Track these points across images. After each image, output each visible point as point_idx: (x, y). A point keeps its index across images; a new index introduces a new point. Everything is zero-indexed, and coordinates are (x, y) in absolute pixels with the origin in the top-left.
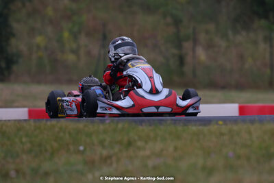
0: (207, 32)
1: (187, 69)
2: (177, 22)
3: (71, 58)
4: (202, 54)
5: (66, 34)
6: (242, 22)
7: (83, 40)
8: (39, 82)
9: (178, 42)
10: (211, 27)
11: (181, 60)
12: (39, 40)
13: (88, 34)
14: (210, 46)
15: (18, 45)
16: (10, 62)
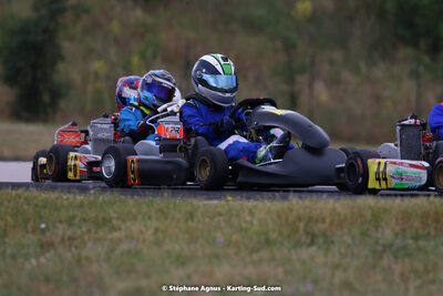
0: (332, 62)
2: (289, 47)
4: (322, 93)
5: (135, 60)
6: (381, 49)
9: (290, 75)
10: (338, 55)
12: (98, 66)
13: (167, 61)
14: (334, 82)
15: (68, 71)
16: (56, 95)
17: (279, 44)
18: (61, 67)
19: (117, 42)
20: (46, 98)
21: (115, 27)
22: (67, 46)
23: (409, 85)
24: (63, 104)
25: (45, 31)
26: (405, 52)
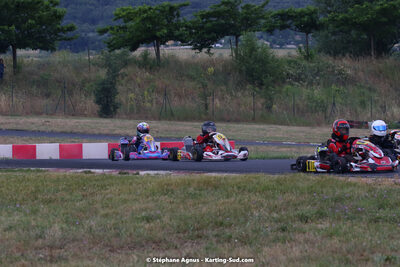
0: (222, 91)
1: (209, 111)
2: (205, 86)
3: (148, 105)
4: (217, 102)
5: (146, 93)
6: (240, 85)
7: (155, 95)
8: (130, 119)
9: (205, 97)
10: (223, 88)
11: (206, 106)
12: (132, 95)
13: (158, 92)
14: (222, 99)
15: (120, 98)
16: (116, 107)
17: (200, 85)
18: (117, 96)
19: (139, 85)
20: (112, 109)
21: (139, 80)
22: (119, 88)
23: (250, 100)
24: (118, 110)
25: (111, 83)
26: (249, 86)
